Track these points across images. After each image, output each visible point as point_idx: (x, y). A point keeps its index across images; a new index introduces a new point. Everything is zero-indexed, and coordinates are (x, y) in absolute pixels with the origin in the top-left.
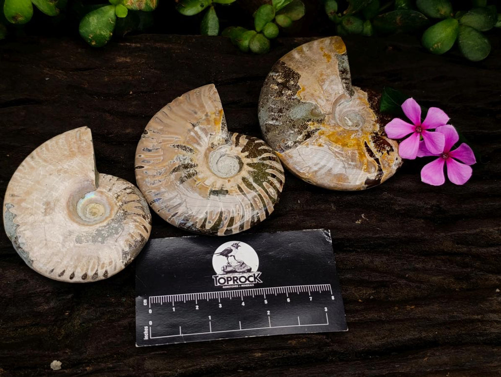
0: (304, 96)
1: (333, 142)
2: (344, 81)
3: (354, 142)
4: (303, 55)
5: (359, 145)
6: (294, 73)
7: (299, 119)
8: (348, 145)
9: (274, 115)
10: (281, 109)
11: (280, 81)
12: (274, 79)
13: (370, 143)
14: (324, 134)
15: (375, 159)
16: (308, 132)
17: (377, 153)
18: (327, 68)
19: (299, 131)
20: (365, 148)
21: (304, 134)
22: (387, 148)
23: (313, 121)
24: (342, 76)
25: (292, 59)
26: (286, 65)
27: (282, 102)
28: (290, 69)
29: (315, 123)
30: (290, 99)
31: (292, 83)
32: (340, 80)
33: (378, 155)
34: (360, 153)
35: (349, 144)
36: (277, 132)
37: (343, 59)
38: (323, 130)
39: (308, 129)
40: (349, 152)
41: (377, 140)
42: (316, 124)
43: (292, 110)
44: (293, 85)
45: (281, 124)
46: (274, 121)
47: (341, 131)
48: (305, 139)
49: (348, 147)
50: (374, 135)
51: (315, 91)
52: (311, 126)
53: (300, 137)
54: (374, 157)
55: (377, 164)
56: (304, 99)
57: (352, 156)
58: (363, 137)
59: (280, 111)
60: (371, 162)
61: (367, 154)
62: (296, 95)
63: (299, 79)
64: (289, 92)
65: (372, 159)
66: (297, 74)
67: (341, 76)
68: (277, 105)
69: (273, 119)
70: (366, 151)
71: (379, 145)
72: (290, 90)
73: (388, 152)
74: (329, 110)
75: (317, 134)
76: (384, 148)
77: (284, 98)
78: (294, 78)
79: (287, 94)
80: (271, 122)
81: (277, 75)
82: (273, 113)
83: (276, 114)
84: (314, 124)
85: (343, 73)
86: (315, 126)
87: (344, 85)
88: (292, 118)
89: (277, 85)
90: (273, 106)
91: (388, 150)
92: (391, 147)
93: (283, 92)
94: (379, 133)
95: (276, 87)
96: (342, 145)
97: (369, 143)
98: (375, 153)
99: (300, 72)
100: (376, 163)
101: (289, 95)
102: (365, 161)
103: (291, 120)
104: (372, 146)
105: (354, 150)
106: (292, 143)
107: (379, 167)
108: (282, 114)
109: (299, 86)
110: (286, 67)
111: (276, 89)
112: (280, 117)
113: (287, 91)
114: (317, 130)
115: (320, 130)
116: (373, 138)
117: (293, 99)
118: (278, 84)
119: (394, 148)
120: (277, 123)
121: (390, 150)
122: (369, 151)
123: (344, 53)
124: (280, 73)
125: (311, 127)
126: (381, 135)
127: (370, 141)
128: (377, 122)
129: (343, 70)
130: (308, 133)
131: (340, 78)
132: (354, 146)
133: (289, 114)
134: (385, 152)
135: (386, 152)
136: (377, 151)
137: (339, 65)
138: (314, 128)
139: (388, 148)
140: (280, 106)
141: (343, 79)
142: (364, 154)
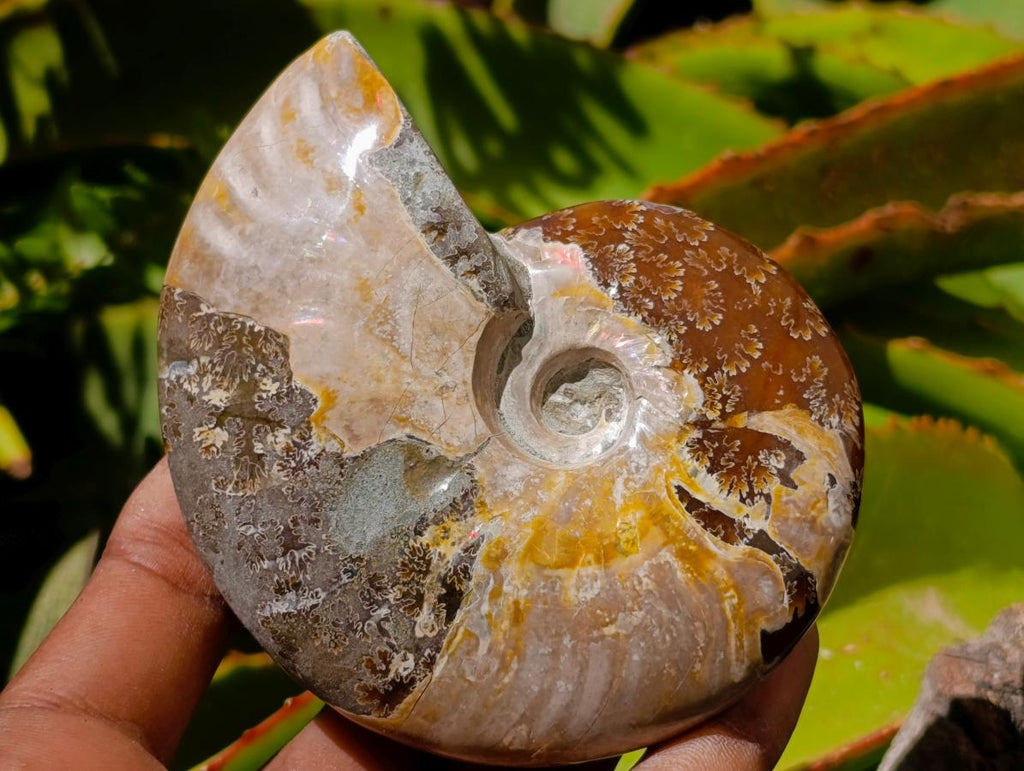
0: (348, 428)
1: (558, 566)
2: (463, 264)
3: (636, 516)
4: (250, 228)
5: (659, 518)
6: (254, 336)
7: (380, 543)
8: (623, 545)
9: (276, 570)
10: (287, 529)
11: (219, 398)
12: (191, 399)
13: (697, 480)
14: (505, 554)
15: (751, 543)
16: (443, 581)
17: (746, 509)
18: (370, 243)
19: (405, 595)
20: (690, 521)
21: (430, 598)
22: (773, 461)
23: (437, 521)
24: (445, 246)
25: (209, 264)
26: (205, 309)
27: (275, 495)
28: (227, 320)
29: (448, 523)
30: (299, 467)
31: (270, 387)
32: (446, 269)
33: (755, 520)
34: (683, 554)
35: (623, 537)
36: (326, 639)
37: (412, 163)
38: (495, 537)
39: (439, 568)
40: (641, 574)
41: (719, 452)
42: (454, 527)
43: (333, 515)
44: (278, 396)
45: (323, 595)
46: (291, 595)
47: (564, 498)
48: (450, 617)
49: (626, 554)
50: (697, 434)
51: (379, 380)
52: (442, 549)
53: (425, 621)
54: (742, 535)
55: (770, 558)
56: (355, 438)
57: (659, 583)
58: (658, 469)
59: (290, 543)
60: (742, 564)
61: (711, 541)
62: (314, 439)
63: (286, 355)
64: (282, 438)
65: (739, 550)
66: (270, 335)
67: (438, 245)
68: (263, 518)
69: (280, 591)
70: (699, 527)
71: (736, 471)
72: (280, 425)
73: (786, 480)
74: (471, 429)
75: (478, 569)
76: (761, 469)
77: (276, 475)
78: (264, 359)
79: (278, 448)
80: (281, 607)
81: (192, 369)
82: (266, 564)
83: (280, 560)
84: (446, 530)
85: (442, 232)
86: (455, 535)
87: (474, 283)
88: (352, 551)
89: (219, 424)
90: (252, 530)
91: (781, 466)
92: (786, 445)
93: (258, 448)
94: (712, 415)
95: (220, 436)
96: (598, 560)
97: (692, 484)
98: (738, 517)
99: (275, 324)
100: (762, 553)
101: (288, 449)
102: (720, 573)
103: (353, 561)
104: (710, 490)
105: (654, 554)
106: (405, 659)
107: (782, 563)
108: (304, 553)
109: (303, 393)
110: (209, 317)
111: (224, 447)
112: (302, 566)
113: (270, 438)
114: (472, 549)
115: (484, 546)
116: (698, 448)
117: (311, 463)
118: (221, 417)
119: (797, 445)
120: (306, 603)
121: (789, 464)
122: (713, 519)
123: (399, 129)
124: (204, 360)
125: (446, 553)
126: (724, 416)
127: (695, 473)
128: (677, 366)
129: (435, 218)
130: (444, 585)
131: (439, 261)
132: (644, 533)
133: (329, 541)
134: (774, 486)
135: (777, 480)
136: (743, 500)
137: (407, 201)
138: (458, 550)
139: (777, 462)
140: (277, 517)
141: (453, 260)
142: (700, 544)
